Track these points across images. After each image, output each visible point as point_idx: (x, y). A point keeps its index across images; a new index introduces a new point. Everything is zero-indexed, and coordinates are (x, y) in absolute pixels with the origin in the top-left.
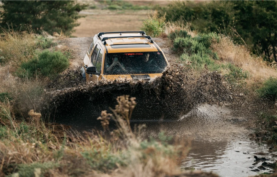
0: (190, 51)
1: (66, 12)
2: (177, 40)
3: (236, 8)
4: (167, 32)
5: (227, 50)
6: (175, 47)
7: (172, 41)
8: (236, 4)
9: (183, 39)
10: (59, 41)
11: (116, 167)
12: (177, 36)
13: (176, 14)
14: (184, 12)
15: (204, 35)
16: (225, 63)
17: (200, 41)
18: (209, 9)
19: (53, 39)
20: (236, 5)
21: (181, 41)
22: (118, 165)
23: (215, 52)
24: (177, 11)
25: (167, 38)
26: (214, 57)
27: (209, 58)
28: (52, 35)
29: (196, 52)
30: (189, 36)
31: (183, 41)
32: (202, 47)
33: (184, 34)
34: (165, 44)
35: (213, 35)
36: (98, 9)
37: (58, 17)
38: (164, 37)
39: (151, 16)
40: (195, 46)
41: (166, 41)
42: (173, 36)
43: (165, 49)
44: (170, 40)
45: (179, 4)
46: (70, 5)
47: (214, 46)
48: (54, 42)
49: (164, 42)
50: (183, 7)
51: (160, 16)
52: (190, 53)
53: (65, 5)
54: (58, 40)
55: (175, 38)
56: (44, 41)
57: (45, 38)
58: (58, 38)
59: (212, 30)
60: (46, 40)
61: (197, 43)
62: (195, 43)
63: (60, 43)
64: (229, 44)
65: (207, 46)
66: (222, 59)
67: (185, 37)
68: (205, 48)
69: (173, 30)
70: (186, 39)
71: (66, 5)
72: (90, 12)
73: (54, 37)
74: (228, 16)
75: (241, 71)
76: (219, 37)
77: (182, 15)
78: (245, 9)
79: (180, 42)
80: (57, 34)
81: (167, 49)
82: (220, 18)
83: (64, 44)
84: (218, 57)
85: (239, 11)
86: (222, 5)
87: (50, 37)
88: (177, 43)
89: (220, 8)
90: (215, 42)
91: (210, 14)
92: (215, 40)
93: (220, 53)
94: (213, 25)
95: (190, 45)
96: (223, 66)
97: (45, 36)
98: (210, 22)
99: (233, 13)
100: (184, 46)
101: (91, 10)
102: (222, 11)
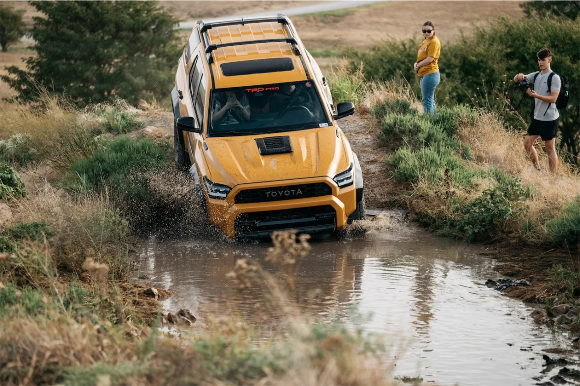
0: (416, 142)
1: (165, 61)
2: (389, 119)
3: (509, 56)
4: (368, 103)
5: (490, 141)
6: (385, 133)
7: (380, 122)
8: (510, 47)
9: (401, 116)
10: (150, 119)
11: (263, 375)
12: (388, 110)
13: (387, 67)
14: (403, 63)
15: (446, 110)
16: (486, 167)
17: (436, 122)
18: (456, 56)
19: (137, 115)
20: (509, 50)
21: (398, 121)
22: (267, 370)
23: (467, 145)
24: (390, 61)
25: (369, 115)
26: (465, 155)
27: (455, 158)
28: (136, 106)
29: (427, 145)
30: (414, 112)
31: (401, 121)
32: (441, 135)
33: (404, 108)
34: (364, 127)
35: (462, 110)
37: (148, 71)
38: (364, 112)
39: (336, 69)
40: (426, 131)
41: (366, 120)
42: (381, 110)
43: (365, 137)
44: (375, 120)
45: (394, 47)
46: (173, 46)
47: (465, 131)
48: (139, 120)
49: (362, 123)
50: (401, 53)
51: (353, 70)
52: (416, 146)
53: (162, 45)
54: (147, 116)
55: (386, 114)
56: (119, 118)
57: (122, 112)
58: (147, 112)
59: (461, 99)
60: (123, 117)
61: (429, 125)
62: (425, 125)
63: (151, 123)
64: (494, 128)
65: (451, 131)
66: (479, 159)
67: (405, 113)
68: (445, 135)
69: (382, 98)
70: (408, 116)
71: (164, 46)
73: (140, 111)
74: (493, 71)
75: (517, 184)
76: (475, 114)
77: (399, 67)
78: (528, 57)
79: (395, 123)
80: (145, 105)
81: (369, 137)
82: (478, 76)
83: (159, 124)
84: (472, 153)
85: (515, 62)
86: (481, 49)
87: (131, 110)
88: (390, 125)
89: (477, 56)
90: (465, 125)
91: (456, 67)
92: (466, 120)
93: (478, 146)
94: (464, 90)
95: (417, 130)
96: (482, 173)
97: (122, 108)
98: (457, 83)
99: (503, 66)
100: (403, 132)
102: (482, 61)
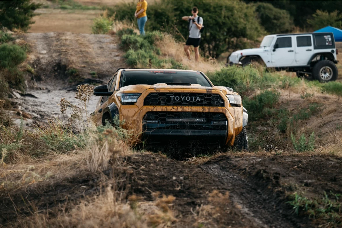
0: (136, 47)
1: (23, 10)
2: (124, 37)
3: (176, 10)
4: (115, 30)
5: (169, 46)
6: (122, 43)
7: (120, 38)
8: (176, 5)
9: (130, 36)
10: (18, 36)
11: (73, 148)
12: (124, 33)
13: (122, 14)
14: (129, 12)
15: (149, 33)
16: (167, 58)
17: (145, 38)
18: (152, 10)
19: (12, 34)
20: (176, 7)
21: (128, 38)
22: (75, 146)
23: (158, 48)
24: (123, 11)
25: (115, 35)
26: (158, 53)
27: (153, 54)
28: (11, 30)
29: (141, 48)
30: (135, 34)
31: (130, 38)
32: (146, 44)
33: (131, 32)
34: (113, 41)
35: (157, 33)
36: (51, 8)
37: (15, 15)
38: (113, 34)
39: (102, 15)
40: (140, 42)
41: (114, 38)
42: (121, 33)
43: (113, 45)
44: (118, 37)
45: (125, 5)
46: (26, 4)
47: (158, 43)
48: (13, 36)
49: (112, 39)
50: (128, 8)
51: (109, 16)
52: (136, 49)
53: (21, 4)
54: (17, 35)
55: (123, 34)
56: (4, 35)
57: (5, 33)
58: (16, 33)
59: (154, 29)
60: (6, 35)
61: (142, 39)
62: (140, 40)
63: (18, 38)
64: (170, 41)
65: (151, 42)
66: (165, 55)
67: (131, 34)
68: (149, 44)
69: (121, 28)
70: (133, 36)
71: (22, 4)
72: (43, 11)
73: (13, 33)
74: (168, 16)
75: (181, 66)
76: (162, 35)
77: (127, 15)
78: (184, 10)
79: (127, 39)
80: (16, 30)
81: (115, 45)
82: (161, 19)
83: (22, 38)
84: (161, 53)
85: (178, 13)
86: (163, 7)
87: (9, 32)
88: (124, 40)
89: (161, 9)
90: (157, 40)
91: (152, 14)
92: (158, 37)
93: (164, 49)
94: (155, 24)
95: (136, 42)
96: (166, 61)
97: (5, 31)
98: (153, 22)
99: (173, 14)
100: (130, 43)
101: (44, 9)
102: (163, 12)
